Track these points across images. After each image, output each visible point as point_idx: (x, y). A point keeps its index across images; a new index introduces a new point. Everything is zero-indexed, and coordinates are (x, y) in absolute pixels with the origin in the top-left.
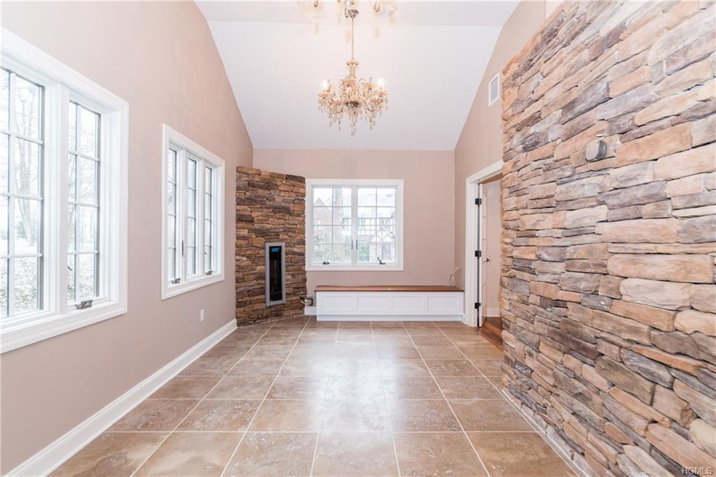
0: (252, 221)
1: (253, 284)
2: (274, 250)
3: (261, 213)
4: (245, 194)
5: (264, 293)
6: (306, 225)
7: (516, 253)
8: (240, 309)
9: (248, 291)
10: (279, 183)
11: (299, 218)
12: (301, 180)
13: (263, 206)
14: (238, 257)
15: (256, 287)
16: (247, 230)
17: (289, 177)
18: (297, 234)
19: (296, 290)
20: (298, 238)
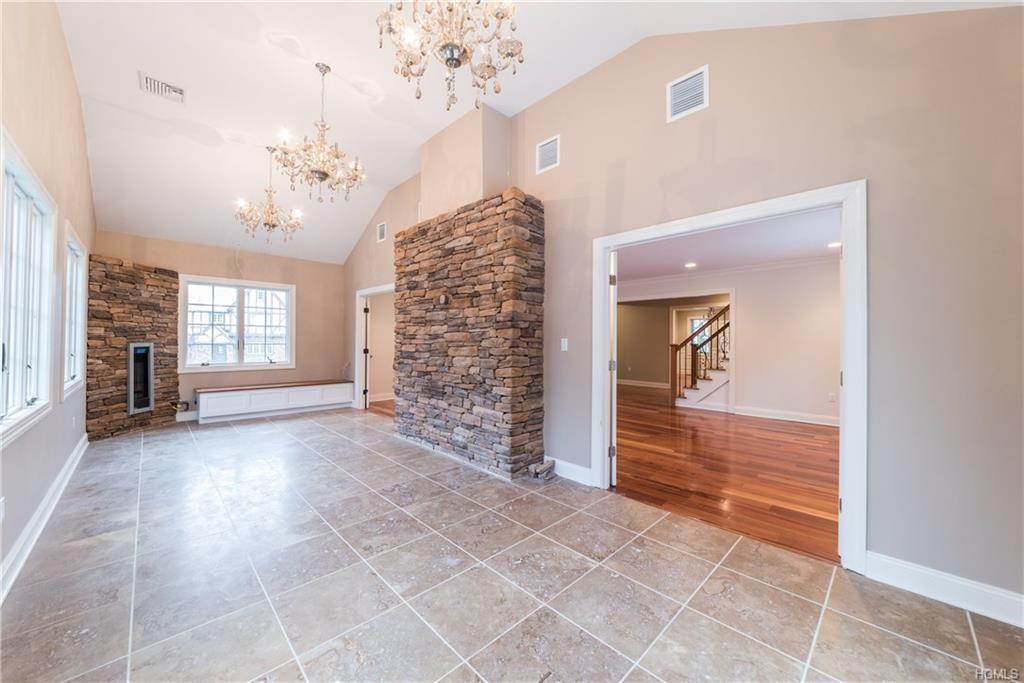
0: (110, 319)
1: (111, 390)
2: (139, 351)
3: (121, 310)
4: (101, 287)
5: (126, 401)
6: (179, 324)
7: (403, 348)
8: (92, 421)
9: (104, 400)
10: (146, 277)
11: (170, 316)
12: (174, 275)
13: (125, 300)
14: (90, 360)
15: (115, 394)
16: (103, 329)
17: (157, 271)
18: (169, 334)
19: (166, 396)
20: (170, 337)
